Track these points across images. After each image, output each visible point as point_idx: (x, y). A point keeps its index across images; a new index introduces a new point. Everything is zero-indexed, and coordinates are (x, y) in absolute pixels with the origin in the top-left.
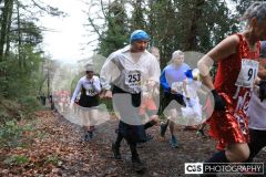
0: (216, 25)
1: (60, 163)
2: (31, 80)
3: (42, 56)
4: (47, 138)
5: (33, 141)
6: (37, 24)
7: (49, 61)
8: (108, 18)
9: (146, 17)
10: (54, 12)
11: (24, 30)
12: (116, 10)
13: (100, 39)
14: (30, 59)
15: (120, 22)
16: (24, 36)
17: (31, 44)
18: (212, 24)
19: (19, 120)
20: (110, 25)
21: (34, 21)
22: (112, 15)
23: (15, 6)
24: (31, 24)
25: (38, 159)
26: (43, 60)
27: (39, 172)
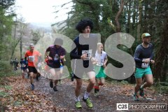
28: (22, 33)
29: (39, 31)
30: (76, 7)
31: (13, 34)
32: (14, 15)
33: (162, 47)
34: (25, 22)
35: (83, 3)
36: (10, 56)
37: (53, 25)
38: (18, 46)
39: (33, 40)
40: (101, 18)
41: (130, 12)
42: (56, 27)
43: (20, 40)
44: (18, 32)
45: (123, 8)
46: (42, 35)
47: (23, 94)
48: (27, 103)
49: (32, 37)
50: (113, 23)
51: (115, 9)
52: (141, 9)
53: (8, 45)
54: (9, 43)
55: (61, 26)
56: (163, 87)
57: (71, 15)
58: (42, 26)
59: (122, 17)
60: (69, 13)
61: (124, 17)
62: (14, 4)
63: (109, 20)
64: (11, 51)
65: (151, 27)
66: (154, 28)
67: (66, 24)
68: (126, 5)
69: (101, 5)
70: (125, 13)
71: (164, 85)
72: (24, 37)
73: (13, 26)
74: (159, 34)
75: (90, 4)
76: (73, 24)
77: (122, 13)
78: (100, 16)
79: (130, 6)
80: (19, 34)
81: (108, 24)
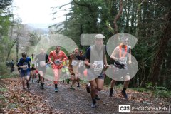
28: (19, 34)
29: (36, 32)
30: (74, 9)
31: (9, 35)
32: (11, 15)
33: (160, 51)
34: (22, 23)
35: (81, 5)
36: (6, 57)
37: (50, 27)
38: (15, 47)
39: (30, 41)
40: (99, 20)
41: (128, 15)
42: (53, 28)
43: (17, 41)
44: (15, 32)
45: (122, 11)
46: (39, 36)
47: (18, 96)
48: (22, 105)
49: (29, 38)
50: (111, 26)
51: (114, 12)
52: (139, 12)
53: (4, 46)
54: (5, 44)
55: (59, 28)
56: (160, 91)
57: (69, 17)
58: (39, 27)
59: (120, 20)
60: (67, 15)
61: (123, 20)
62: (11, 4)
63: (107, 23)
64: (7, 52)
65: (149, 31)
66: (153, 32)
67: (63, 25)
68: (125, 8)
69: (100, 8)
70: (124, 16)
71: (161, 89)
72: (21, 38)
73: (10, 27)
74: (158, 38)
75: (89, 6)
76: (71, 26)
77: (120, 16)
78: (99, 19)
79: (128, 9)
80: (16, 35)
81: (106, 27)
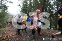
0: (48, 6)
1: (11, 38)
2: (5, 18)
3: (7, 13)
4: (8, 32)
5: (5, 33)
6: (6, 5)
7: (9, 14)
8: (23, 4)
9: (32, 4)
10: (11, 2)
11: (3, 6)
12: (25, 2)
13: (22, 9)
14: (4, 13)
15: (26, 5)
16: (3, 8)
17: (5, 10)
18: (47, 6)
19: (1, 28)
20: (24, 6)
21: (6, 4)
22: (24, 3)
23: (1, 1)
24: (5, 5)
25: (6, 37)
26: (8, 14)
27: (6, 40)
